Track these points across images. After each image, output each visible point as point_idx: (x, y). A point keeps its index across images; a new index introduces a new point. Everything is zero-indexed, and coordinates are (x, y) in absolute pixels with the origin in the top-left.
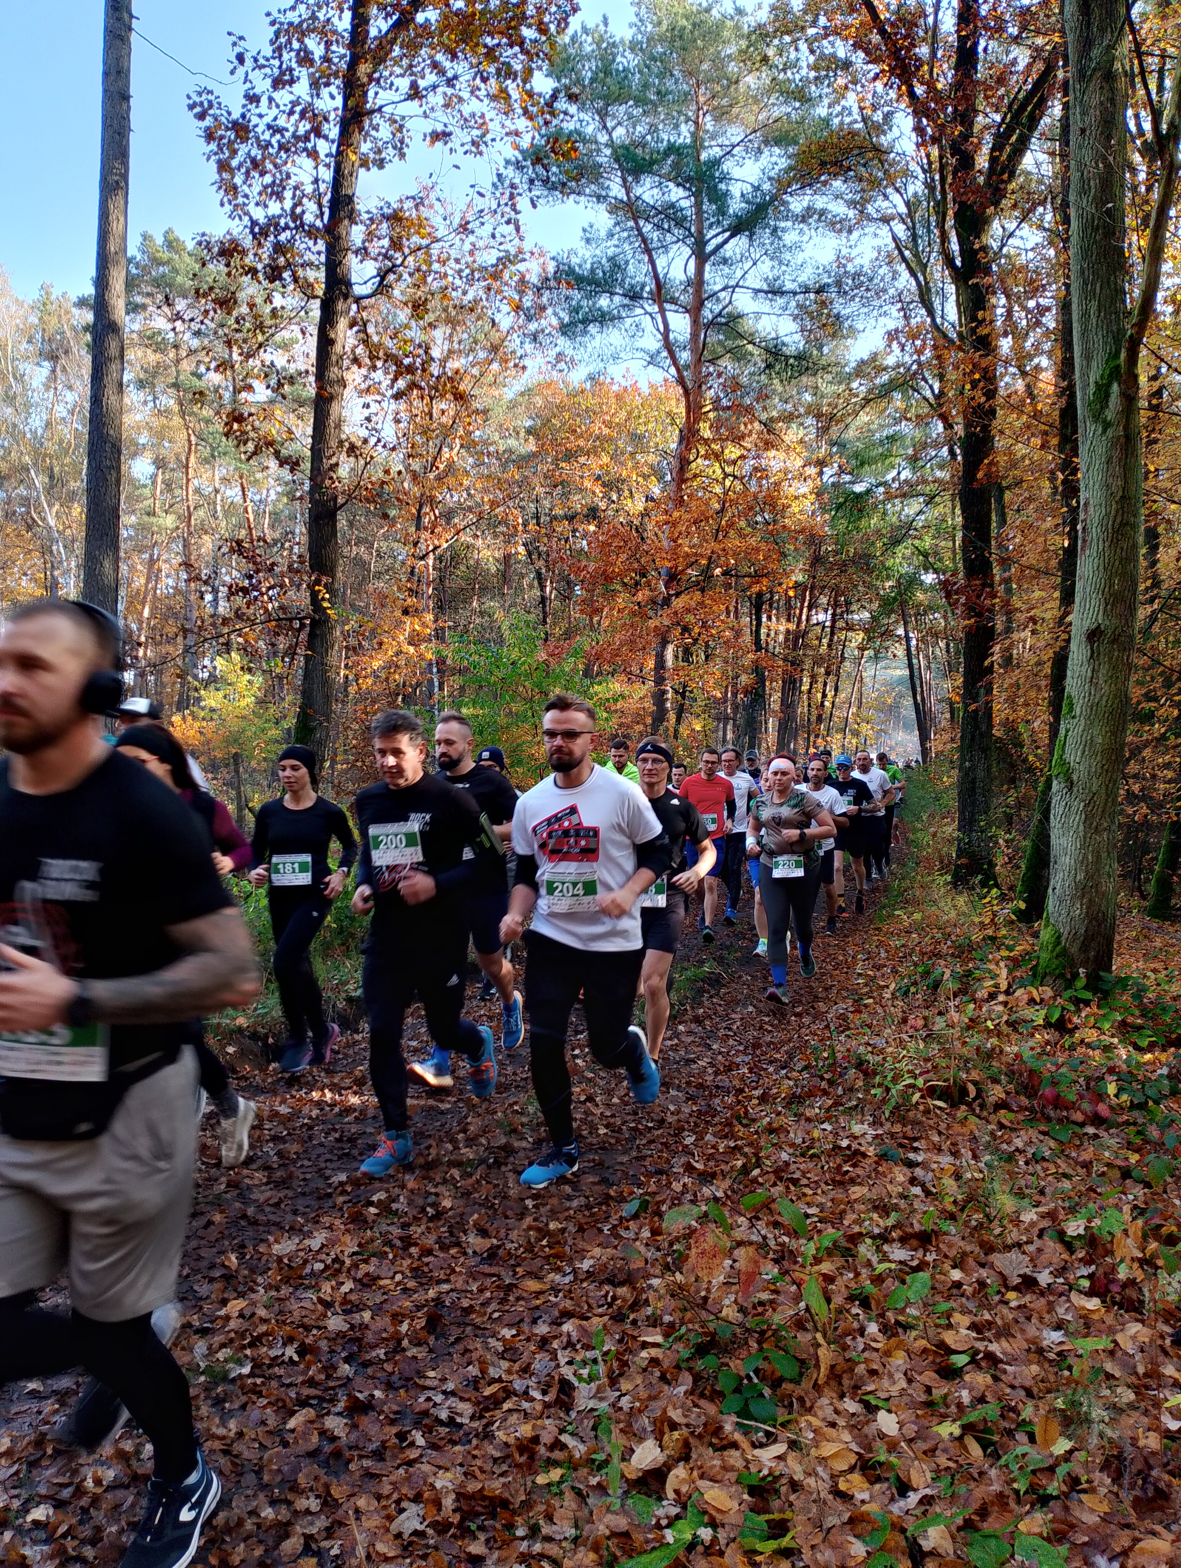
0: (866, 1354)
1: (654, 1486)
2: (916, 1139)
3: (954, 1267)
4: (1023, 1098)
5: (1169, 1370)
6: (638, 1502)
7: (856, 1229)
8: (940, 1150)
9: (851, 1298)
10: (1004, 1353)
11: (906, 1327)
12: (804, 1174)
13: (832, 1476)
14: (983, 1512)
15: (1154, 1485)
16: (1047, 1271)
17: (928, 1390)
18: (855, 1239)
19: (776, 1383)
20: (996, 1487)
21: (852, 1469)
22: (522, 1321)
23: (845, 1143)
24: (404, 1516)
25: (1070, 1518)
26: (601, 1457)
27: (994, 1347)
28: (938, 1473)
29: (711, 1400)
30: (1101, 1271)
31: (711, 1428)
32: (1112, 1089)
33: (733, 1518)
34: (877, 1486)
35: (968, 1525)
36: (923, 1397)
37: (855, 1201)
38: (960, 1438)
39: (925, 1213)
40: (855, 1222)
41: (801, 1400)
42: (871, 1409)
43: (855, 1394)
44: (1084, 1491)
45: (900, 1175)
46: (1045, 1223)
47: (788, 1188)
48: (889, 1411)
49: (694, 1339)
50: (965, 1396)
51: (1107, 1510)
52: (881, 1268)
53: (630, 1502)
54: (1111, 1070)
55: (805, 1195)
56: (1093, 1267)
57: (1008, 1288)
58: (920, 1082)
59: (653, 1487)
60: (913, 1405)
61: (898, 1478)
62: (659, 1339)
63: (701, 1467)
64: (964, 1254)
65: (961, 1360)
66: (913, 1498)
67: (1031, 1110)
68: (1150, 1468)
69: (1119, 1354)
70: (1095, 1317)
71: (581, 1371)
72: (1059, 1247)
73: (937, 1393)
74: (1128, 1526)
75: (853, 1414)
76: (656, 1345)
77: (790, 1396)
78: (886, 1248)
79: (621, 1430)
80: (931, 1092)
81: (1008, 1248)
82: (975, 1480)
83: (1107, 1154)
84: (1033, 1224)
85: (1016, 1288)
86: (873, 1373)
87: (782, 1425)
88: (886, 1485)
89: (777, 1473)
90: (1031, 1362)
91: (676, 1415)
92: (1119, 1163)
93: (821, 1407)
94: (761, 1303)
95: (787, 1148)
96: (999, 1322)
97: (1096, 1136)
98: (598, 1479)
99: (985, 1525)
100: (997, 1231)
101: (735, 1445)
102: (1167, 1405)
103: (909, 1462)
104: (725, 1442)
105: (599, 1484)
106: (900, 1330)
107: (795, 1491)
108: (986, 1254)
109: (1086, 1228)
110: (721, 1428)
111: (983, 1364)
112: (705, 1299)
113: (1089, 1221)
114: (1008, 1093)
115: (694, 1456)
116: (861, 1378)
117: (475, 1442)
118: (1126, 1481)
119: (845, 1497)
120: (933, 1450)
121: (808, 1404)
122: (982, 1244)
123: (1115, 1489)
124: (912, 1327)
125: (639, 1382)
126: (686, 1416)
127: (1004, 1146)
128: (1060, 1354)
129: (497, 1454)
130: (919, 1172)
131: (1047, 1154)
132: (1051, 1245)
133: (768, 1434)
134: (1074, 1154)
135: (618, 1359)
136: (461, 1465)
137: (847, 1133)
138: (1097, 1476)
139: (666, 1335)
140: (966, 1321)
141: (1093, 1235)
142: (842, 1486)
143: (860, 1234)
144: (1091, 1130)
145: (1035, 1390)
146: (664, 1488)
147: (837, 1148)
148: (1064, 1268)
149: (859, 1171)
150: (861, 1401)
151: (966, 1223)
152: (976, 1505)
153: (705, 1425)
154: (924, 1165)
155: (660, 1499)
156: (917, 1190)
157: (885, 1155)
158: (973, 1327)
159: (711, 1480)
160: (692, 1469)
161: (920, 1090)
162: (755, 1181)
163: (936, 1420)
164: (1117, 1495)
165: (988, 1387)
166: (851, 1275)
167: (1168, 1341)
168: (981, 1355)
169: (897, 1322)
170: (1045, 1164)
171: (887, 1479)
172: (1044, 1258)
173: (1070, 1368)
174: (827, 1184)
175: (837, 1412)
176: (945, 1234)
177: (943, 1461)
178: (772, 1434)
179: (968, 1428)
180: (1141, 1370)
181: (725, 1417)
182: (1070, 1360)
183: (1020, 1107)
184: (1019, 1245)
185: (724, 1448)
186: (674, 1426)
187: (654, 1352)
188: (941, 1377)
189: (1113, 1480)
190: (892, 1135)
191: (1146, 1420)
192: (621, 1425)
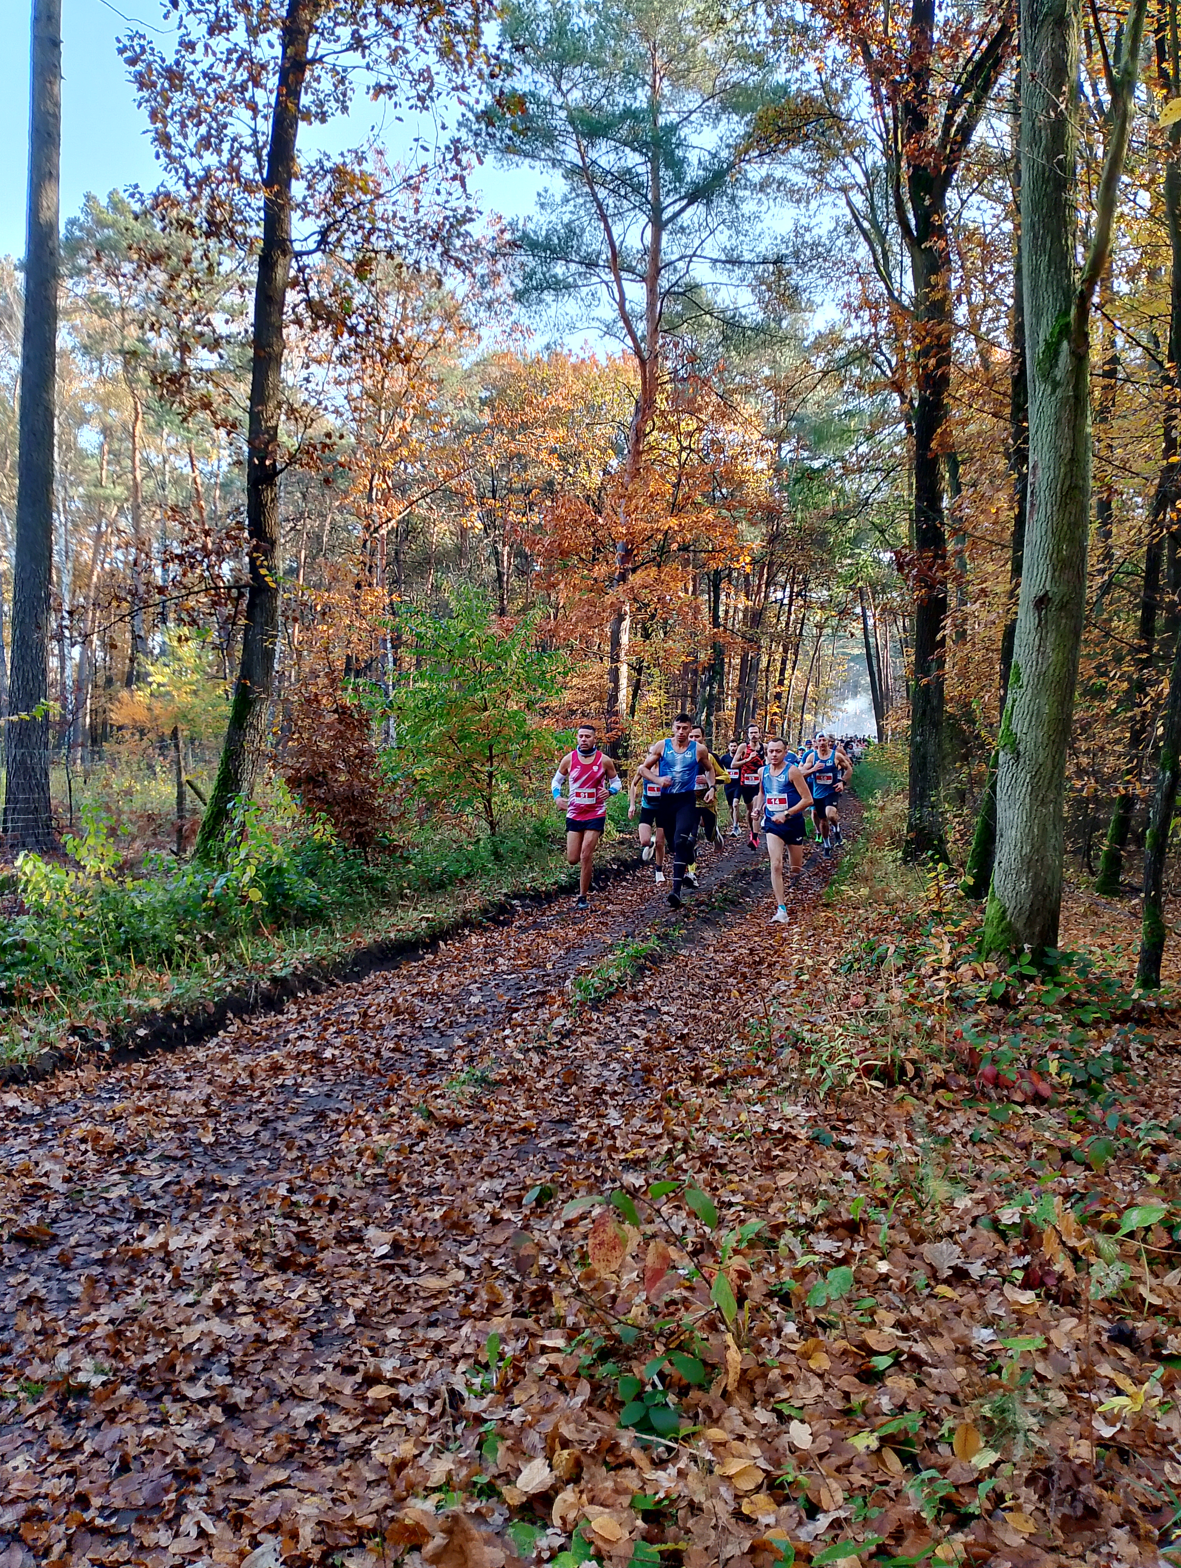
0: (782, 1358)
1: (540, 1510)
2: (849, 1121)
3: (881, 1258)
4: (962, 1076)
5: (1105, 1370)
6: (517, 1532)
7: (782, 1219)
8: (875, 1132)
9: (770, 1295)
10: (928, 1354)
11: (826, 1326)
12: (731, 1158)
13: (737, 1497)
14: (898, 1536)
15: (1084, 1502)
16: (980, 1262)
17: (847, 1396)
18: (778, 1229)
19: (683, 1391)
20: (913, 1508)
21: (758, 1489)
22: (416, 1324)
23: (775, 1126)
24: (258, 1550)
25: (992, 1541)
26: (483, 1479)
27: (920, 1349)
28: (851, 1492)
29: (612, 1412)
30: (1037, 1262)
31: (606, 1446)
32: (1053, 1067)
33: (622, 1549)
34: (784, 1508)
35: (882, 1551)
36: (840, 1405)
37: (784, 1188)
38: (879, 1450)
39: (853, 1200)
40: (780, 1210)
41: (708, 1411)
42: (783, 1419)
43: (768, 1402)
44: (1010, 1509)
45: (832, 1158)
46: (981, 1210)
47: (713, 1174)
48: (802, 1421)
49: (599, 1343)
50: (885, 1403)
51: (1033, 1531)
52: (803, 1261)
53: (510, 1531)
54: (1053, 1048)
55: (731, 1182)
56: (1028, 1258)
57: (938, 1281)
58: (856, 1062)
59: (538, 1513)
60: (829, 1414)
61: (808, 1499)
62: (561, 1343)
63: (592, 1490)
64: (892, 1246)
65: (882, 1363)
66: (823, 1521)
67: (971, 1089)
68: (1080, 1483)
69: (1053, 1352)
70: (1030, 1311)
71: (474, 1381)
72: (993, 1236)
73: (856, 1401)
74: (1053, 1549)
75: (764, 1425)
76: (557, 1350)
77: (697, 1405)
78: (811, 1238)
79: (508, 1448)
80: (868, 1071)
81: (939, 1237)
82: (891, 1499)
83: (1047, 1134)
84: (967, 1211)
85: (947, 1282)
86: (788, 1378)
87: (683, 1439)
88: (794, 1507)
89: (674, 1496)
90: (958, 1364)
91: (568, 1431)
92: (1059, 1144)
93: (729, 1418)
94: (673, 1302)
95: (715, 1132)
96: (926, 1319)
97: (1037, 1116)
98: (477, 1505)
99: (899, 1550)
100: (928, 1220)
101: (631, 1464)
102: (1100, 1409)
103: (821, 1481)
104: (621, 1460)
105: (478, 1512)
106: (819, 1330)
107: (693, 1515)
108: (916, 1244)
109: (1022, 1216)
110: (617, 1444)
111: (907, 1366)
112: (614, 1298)
113: (1025, 1209)
114: (946, 1072)
115: (585, 1476)
116: (775, 1383)
117: (348, 1462)
118: (1054, 1497)
119: (749, 1521)
120: (848, 1465)
121: (715, 1415)
122: (912, 1234)
123: (1042, 1506)
124: (831, 1325)
125: (534, 1392)
126: (579, 1431)
127: (941, 1128)
128: (989, 1354)
129: (372, 1477)
130: (850, 1156)
131: (985, 1135)
132: (985, 1234)
133: (669, 1449)
134: (1013, 1136)
135: (515, 1367)
136: (331, 1490)
137: (779, 1116)
138: (1024, 1491)
139: (569, 1338)
140: (890, 1318)
141: (1028, 1223)
142: (746, 1510)
143: (785, 1224)
144: (1031, 1110)
145: (961, 1397)
146: (550, 1514)
147: (767, 1131)
148: (998, 1259)
149: (789, 1155)
150: (774, 1410)
151: (897, 1211)
152: (890, 1528)
153: (599, 1442)
154: (857, 1148)
155: (545, 1526)
156: (849, 1176)
157: (817, 1138)
158: (899, 1325)
159: (602, 1505)
160: (581, 1492)
161: (857, 1070)
162: (678, 1167)
163: (852, 1430)
164: (1044, 1512)
165: (910, 1393)
166: (773, 1269)
167: (1105, 1338)
168: (905, 1357)
169: (817, 1320)
170: (983, 1147)
171: (795, 1499)
172: (977, 1248)
173: (999, 1371)
174: (755, 1169)
175: (747, 1423)
176: (874, 1223)
177: (857, 1478)
178: (674, 1449)
179: (884, 1440)
180: (1075, 1370)
181: (622, 1432)
182: (1000, 1361)
183: (959, 1086)
184: (950, 1235)
185: (618, 1467)
186: (566, 1444)
187: (553, 1358)
188: (862, 1380)
189: (1040, 1499)
190: (826, 1118)
191: (1076, 1427)
192: (509, 1442)
